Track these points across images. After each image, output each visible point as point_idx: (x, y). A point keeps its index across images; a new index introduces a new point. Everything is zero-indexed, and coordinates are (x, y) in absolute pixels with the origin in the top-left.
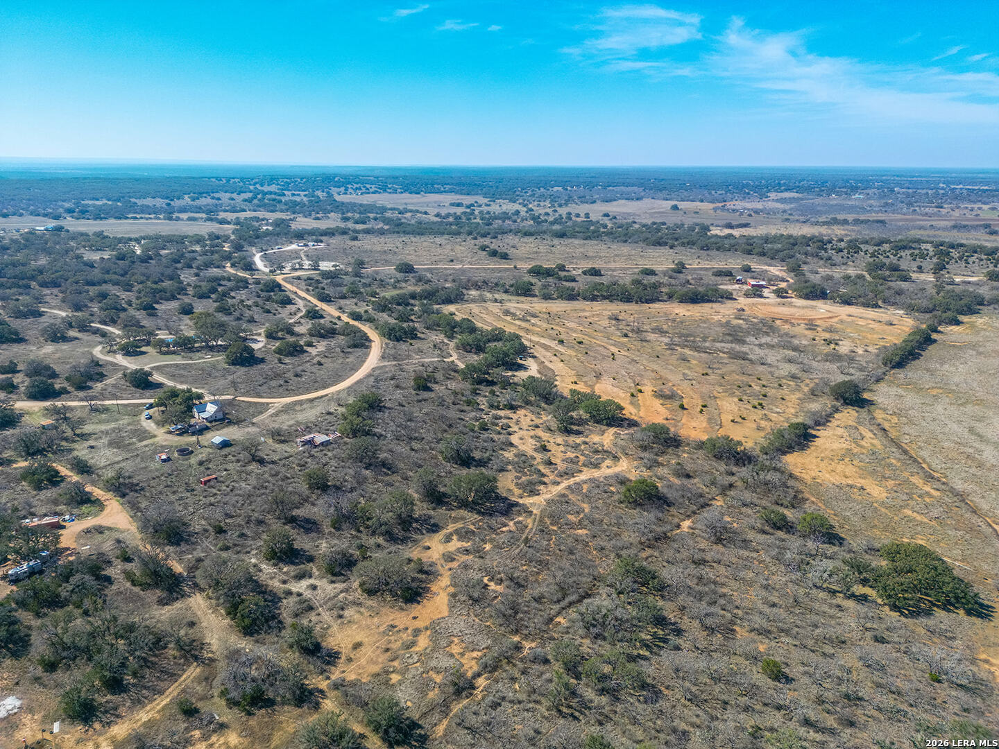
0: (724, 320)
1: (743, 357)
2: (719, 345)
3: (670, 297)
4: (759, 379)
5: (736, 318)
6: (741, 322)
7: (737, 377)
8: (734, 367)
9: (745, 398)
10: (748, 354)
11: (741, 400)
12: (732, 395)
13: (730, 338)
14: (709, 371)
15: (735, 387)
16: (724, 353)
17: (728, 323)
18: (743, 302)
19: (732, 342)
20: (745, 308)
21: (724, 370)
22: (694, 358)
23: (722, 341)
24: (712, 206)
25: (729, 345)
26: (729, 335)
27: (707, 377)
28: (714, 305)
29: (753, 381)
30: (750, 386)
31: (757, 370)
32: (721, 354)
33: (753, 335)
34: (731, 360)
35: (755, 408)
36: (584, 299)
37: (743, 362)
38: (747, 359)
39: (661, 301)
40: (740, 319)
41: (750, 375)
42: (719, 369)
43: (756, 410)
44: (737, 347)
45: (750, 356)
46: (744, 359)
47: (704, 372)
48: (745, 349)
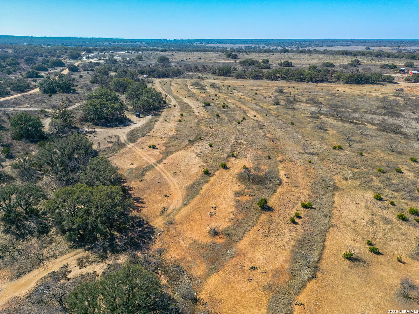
0: (381, 96)
1: (396, 130)
2: (369, 116)
3: (338, 79)
4: (415, 161)
5: (394, 96)
6: (399, 98)
7: (382, 155)
8: (380, 141)
9: (388, 192)
10: (401, 127)
11: (379, 198)
12: (367, 185)
13: (384, 111)
14: (345, 144)
15: (376, 171)
16: (373, 124)
17: (385, 98)
18: (403, 85)
19: (385, 114)
20: (404, 89)
21: (367, 143)
22: (334, 127)
23: (375, 113)
24: (390, 48)
25: (381, 118)
26: (384, 108)
27: (340, 152)
28: (376, 86)
29: (404, 163)
30: (400, 171)
31: (412, 148)
32: (369, 126)
33: (410, 110)
34: (380, 133)
35: (404, 219)
36: (267, 79)
37: (394, 136)
38: (400, 133)
39: (330, 82)
40: (398, 96)
41: (400, 153)
42: (360, 142)
43: (404, 226)
44: (390, 120)
45: (405, 130)
46: (395, 132)
47: (337, 145)
48: (398, 121)
